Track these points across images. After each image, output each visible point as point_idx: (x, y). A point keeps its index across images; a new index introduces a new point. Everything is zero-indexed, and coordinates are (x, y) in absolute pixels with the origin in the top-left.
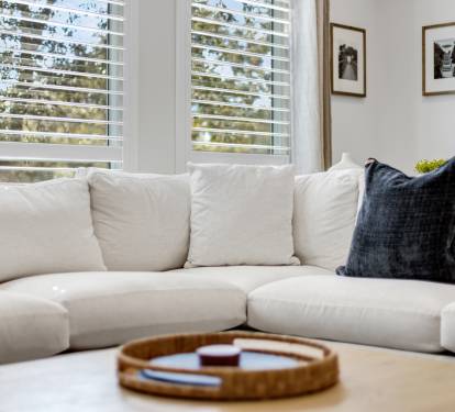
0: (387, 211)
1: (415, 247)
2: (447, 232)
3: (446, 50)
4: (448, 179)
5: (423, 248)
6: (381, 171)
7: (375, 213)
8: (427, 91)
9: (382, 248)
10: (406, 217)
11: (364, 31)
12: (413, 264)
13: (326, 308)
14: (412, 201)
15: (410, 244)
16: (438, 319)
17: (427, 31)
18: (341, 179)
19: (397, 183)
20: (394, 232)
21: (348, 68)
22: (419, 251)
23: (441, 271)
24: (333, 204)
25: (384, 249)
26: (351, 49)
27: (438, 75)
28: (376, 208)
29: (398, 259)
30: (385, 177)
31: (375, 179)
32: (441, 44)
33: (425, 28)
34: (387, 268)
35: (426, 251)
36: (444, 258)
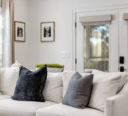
0: (24, 82)
1: (31, 92)
2: (40, 88)
3: (47, 30)
4: (40, 73)
5: (33, 92)
6: (23, 70)
7: (21, 82)
8: (42, 40)
9: (23, 92)
10: (29, 84)
11: (25, 23)
12: (31, 97)
13: (6, 110)
14: (31, 79)
15: (30, 91)
16: (35, 114)
17: (42, 24)
18: (13, 70)
19: (27, 74)
20: (26, 88)
21: (20, 34)
22: (32, 93)
23: (38, 98)
24: (11, 77)
25: (23, 93)
26: (21, 28)
27: (45, 36)
28: (21, 81)
29: (27, 95)
30: (24, 71)
31: (21, 72)
32: (46, 28)
33: (41, 23)
34: (24, 98)
35: (34, 93)
36: (39, 95)
